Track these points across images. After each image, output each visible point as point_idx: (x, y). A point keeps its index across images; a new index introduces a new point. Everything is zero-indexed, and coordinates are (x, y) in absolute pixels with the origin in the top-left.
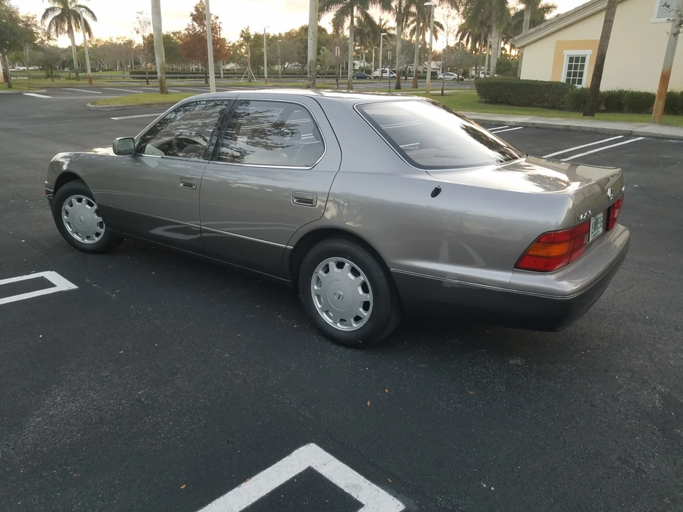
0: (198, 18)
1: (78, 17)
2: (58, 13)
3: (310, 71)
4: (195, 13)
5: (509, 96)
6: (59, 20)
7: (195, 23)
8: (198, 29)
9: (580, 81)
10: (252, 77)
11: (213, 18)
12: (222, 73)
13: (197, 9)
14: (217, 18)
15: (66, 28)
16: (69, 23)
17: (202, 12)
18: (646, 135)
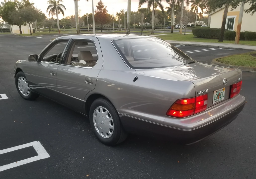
0: (99, 7)
1: (59, 8)
2: (53, 7)
3: (128, 27)
4: (98, 5)
5: (203, 34)
6: (53, 10)
7: (98, 9)
8: (99, 11)
9: (232, 28)
10: (121, 29)
11: (105, 7)
12: (113, 27)
13: (99, 4)
14: (106, 7)
15: (55, 13)
16: (56, 11)
17: (101, 5)
18: (223, 48)
